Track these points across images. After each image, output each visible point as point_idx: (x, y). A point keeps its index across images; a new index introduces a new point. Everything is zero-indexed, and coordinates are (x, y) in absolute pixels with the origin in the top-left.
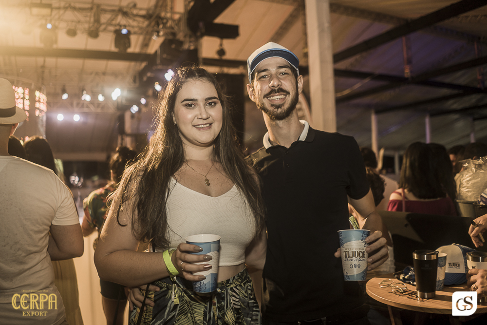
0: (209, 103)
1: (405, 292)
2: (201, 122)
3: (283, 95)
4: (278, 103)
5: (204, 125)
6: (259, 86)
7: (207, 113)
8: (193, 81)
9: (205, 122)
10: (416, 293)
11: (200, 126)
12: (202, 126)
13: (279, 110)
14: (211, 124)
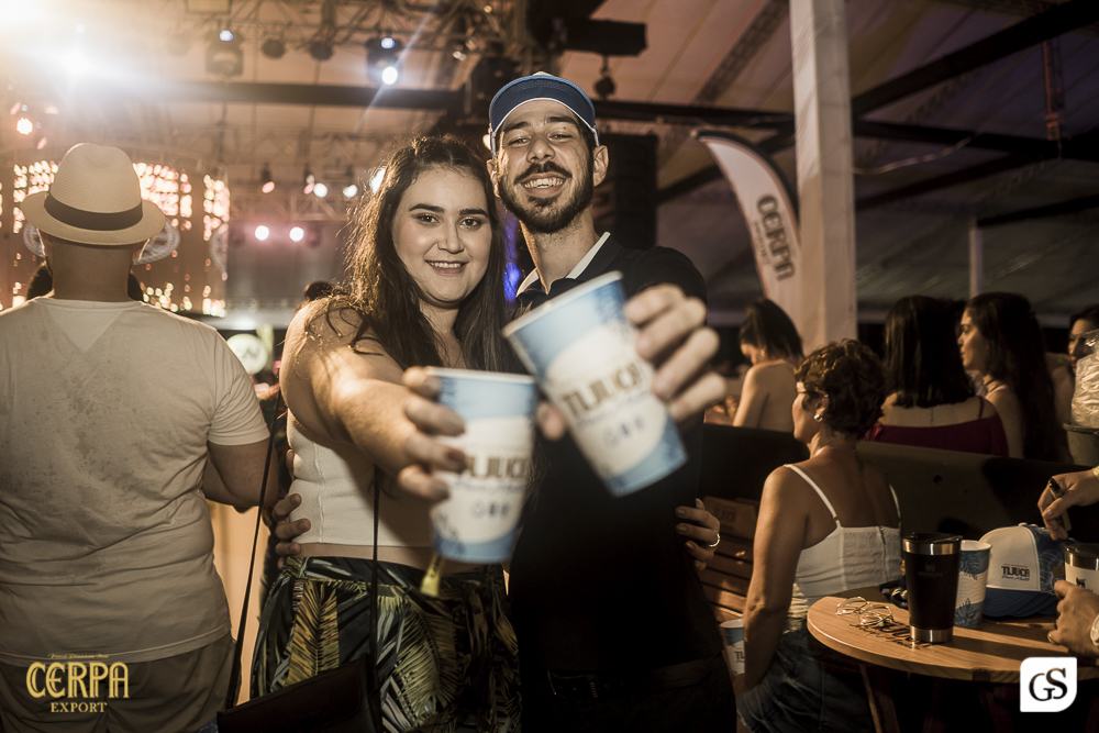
0: (466, 221)
1: (887, 625)
2: (445, 256)
3: (557, 177)
4: (545, 194)
5: (449, 263)
6: (506, 158)
7: (459, 240)
8: (441, 170)
9: (453, 258)
10: (907, 630)
11: (441, 265)
12: (446, 265)
13: (546, 211)
14: (463, 264)
